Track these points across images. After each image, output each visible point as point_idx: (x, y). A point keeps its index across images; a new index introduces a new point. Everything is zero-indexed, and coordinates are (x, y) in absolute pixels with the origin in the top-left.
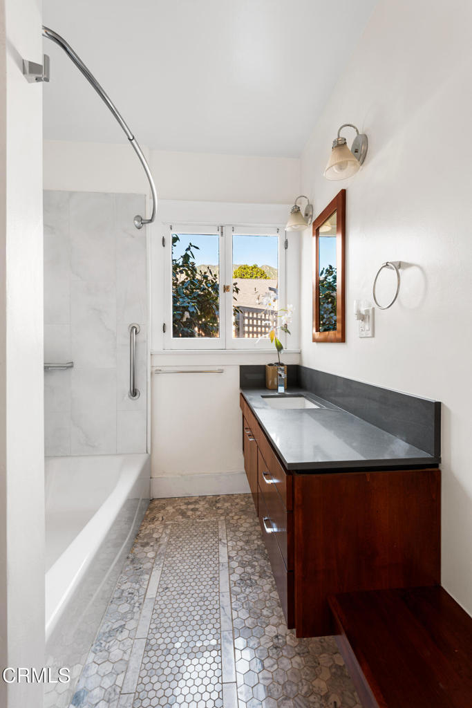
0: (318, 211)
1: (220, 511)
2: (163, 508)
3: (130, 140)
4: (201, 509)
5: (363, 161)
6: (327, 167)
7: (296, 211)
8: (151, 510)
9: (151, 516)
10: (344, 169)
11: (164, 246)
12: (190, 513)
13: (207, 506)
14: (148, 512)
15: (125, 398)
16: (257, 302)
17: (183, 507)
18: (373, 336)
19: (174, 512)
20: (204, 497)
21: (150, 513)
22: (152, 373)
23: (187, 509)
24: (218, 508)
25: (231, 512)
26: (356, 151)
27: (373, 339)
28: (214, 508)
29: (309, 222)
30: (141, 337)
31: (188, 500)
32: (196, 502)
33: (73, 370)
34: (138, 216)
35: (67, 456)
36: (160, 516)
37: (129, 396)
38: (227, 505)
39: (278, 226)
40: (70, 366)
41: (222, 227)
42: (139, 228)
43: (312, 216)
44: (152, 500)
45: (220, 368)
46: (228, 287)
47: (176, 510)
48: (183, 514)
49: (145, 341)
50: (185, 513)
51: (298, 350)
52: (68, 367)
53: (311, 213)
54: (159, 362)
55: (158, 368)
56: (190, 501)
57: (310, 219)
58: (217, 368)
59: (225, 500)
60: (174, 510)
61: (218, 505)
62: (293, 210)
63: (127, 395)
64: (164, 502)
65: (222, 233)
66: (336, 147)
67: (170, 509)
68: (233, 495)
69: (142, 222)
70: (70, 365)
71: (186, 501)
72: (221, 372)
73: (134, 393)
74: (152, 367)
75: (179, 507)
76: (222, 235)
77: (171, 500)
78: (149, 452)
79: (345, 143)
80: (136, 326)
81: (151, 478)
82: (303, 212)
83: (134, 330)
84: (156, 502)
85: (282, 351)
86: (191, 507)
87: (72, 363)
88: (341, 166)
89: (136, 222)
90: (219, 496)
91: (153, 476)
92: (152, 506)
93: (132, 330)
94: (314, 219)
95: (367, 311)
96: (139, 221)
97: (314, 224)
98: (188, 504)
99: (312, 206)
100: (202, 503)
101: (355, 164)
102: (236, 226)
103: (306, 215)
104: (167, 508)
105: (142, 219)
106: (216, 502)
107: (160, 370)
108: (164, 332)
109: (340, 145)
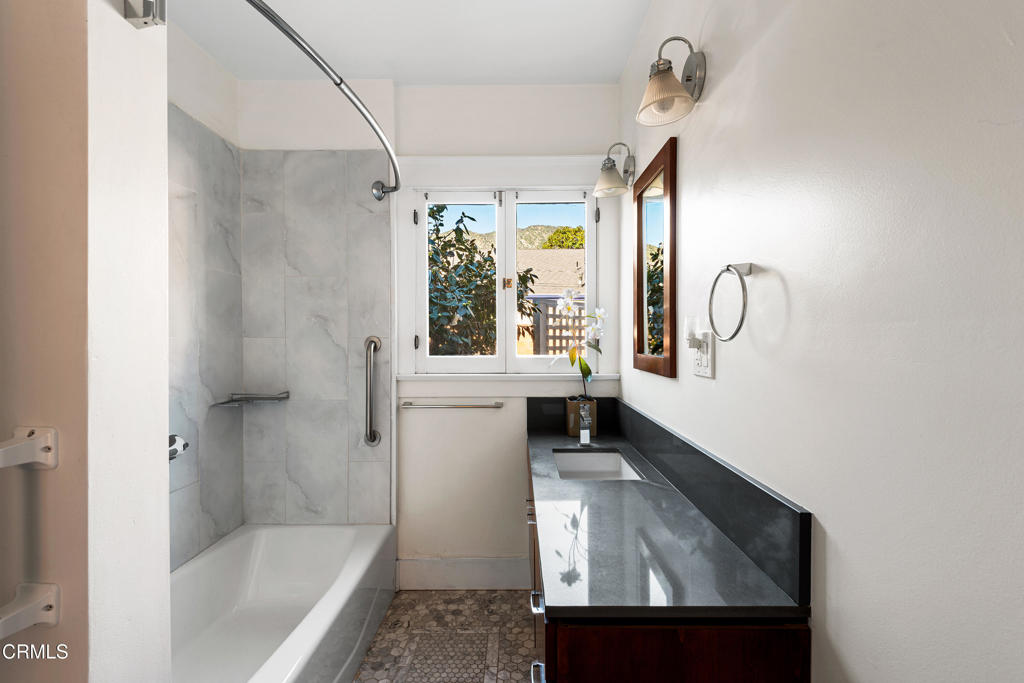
0: (642, 167)
1: (494, 618)
2: (412, 606)
3: (338, 85)
4: (467, 612)
5: (700, 95)
6: (641, 108)
7: (609, 167)
8: (394, 608)
9: (393, 619)
10: (668, 109)
11: (416, 223)
12: (449, 618)
13: (475, 607)
14: (390, 612)
15: (360, 445)
16: (580, 283)
17: (441, 607)
18: (714, 377)
19: (426, 615)
20: (472, 593)
21: (392, 614)
22: (398, 409)
23: (446, 611)
24: (492, 613)
25: (510, 620)
26: (688, 80)
27: (714, 382)
28: (486, 613)
29: (630, 183)
30: (382, 356)
31: (449, 596)
32: (461, 600)
33: (290, 403)
34: (378, 182)
35: (280, 524)
36: (405, 619)
37: (366, 442)
38: (506, 607)
39: (585, 188)
40: (284, 397)
41: (500, 192)
42: (380, 199)
43: (633, 173)
44: (398, 593)
45: (499, 401)
46: (509, 281)
47: (431, 611)
48: (439, 618)
49: (388, 362)
50: (443, 617)
51: (616, 376)
52: (284, 398)
53: (631, 169)
54: (409, 392)
55: (407, 400)
56: (453, 598)
57: (631, 179)
58: (492, 402)
59: (504, 600)
60: (427, 611)
61: (493, 607)
62: (604, 165)
63: (362, 440)
64: (414, 596)
65: (501, 201)
66: (655, 75)
67: (422, 609)
68: (516, 591)
69: (384, 190)
70: (284, 395)
71: (447, 597)
72: (498, 406)
73: (373, 436)
74: (399, 398)
75: (434, 607)
76: (501, 204)
77: (425, 594)
78: (394, 522)
79: (670, 68)
80: (376, 340)
81: (397, 560)
82: (620, 167)
83: (374, 346)
84: (404, 596)
85: (589, 379)
86: (453, 607)
87: (288, 392)
88: (664, 105)
89: (375, 191)
90: (495, 591)
91: (400, 557)
92: (397, 601)
93: (369, 347)
94: (636, 179)
95: (705, 335)
96: (378, 190)
97: (636, 186)
98: (448, 602)
99: (633, 157)
100: (470, 602)
101: (686, 101)
102: (521, 190)
103: (626, 172)
104: (417, 608)
105: (383, 186)
106: (490, 601)
107: (411, 404)
108: (416, 347)
109: (662, 71)
